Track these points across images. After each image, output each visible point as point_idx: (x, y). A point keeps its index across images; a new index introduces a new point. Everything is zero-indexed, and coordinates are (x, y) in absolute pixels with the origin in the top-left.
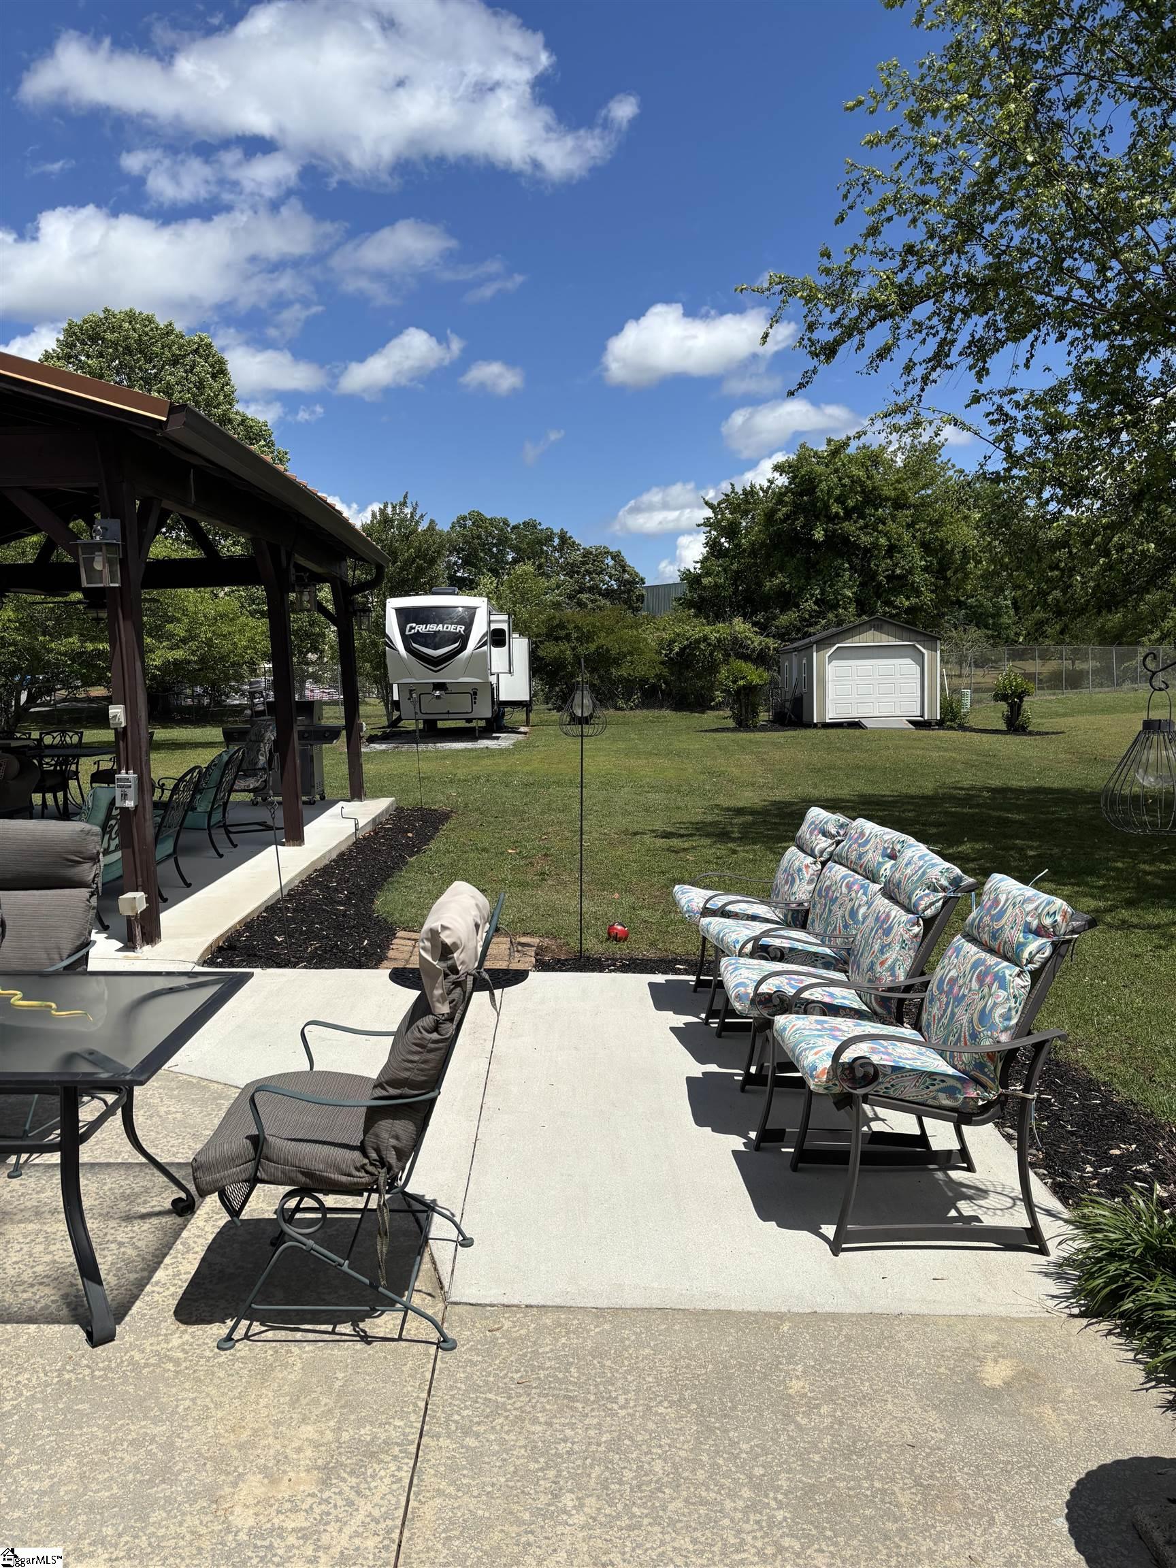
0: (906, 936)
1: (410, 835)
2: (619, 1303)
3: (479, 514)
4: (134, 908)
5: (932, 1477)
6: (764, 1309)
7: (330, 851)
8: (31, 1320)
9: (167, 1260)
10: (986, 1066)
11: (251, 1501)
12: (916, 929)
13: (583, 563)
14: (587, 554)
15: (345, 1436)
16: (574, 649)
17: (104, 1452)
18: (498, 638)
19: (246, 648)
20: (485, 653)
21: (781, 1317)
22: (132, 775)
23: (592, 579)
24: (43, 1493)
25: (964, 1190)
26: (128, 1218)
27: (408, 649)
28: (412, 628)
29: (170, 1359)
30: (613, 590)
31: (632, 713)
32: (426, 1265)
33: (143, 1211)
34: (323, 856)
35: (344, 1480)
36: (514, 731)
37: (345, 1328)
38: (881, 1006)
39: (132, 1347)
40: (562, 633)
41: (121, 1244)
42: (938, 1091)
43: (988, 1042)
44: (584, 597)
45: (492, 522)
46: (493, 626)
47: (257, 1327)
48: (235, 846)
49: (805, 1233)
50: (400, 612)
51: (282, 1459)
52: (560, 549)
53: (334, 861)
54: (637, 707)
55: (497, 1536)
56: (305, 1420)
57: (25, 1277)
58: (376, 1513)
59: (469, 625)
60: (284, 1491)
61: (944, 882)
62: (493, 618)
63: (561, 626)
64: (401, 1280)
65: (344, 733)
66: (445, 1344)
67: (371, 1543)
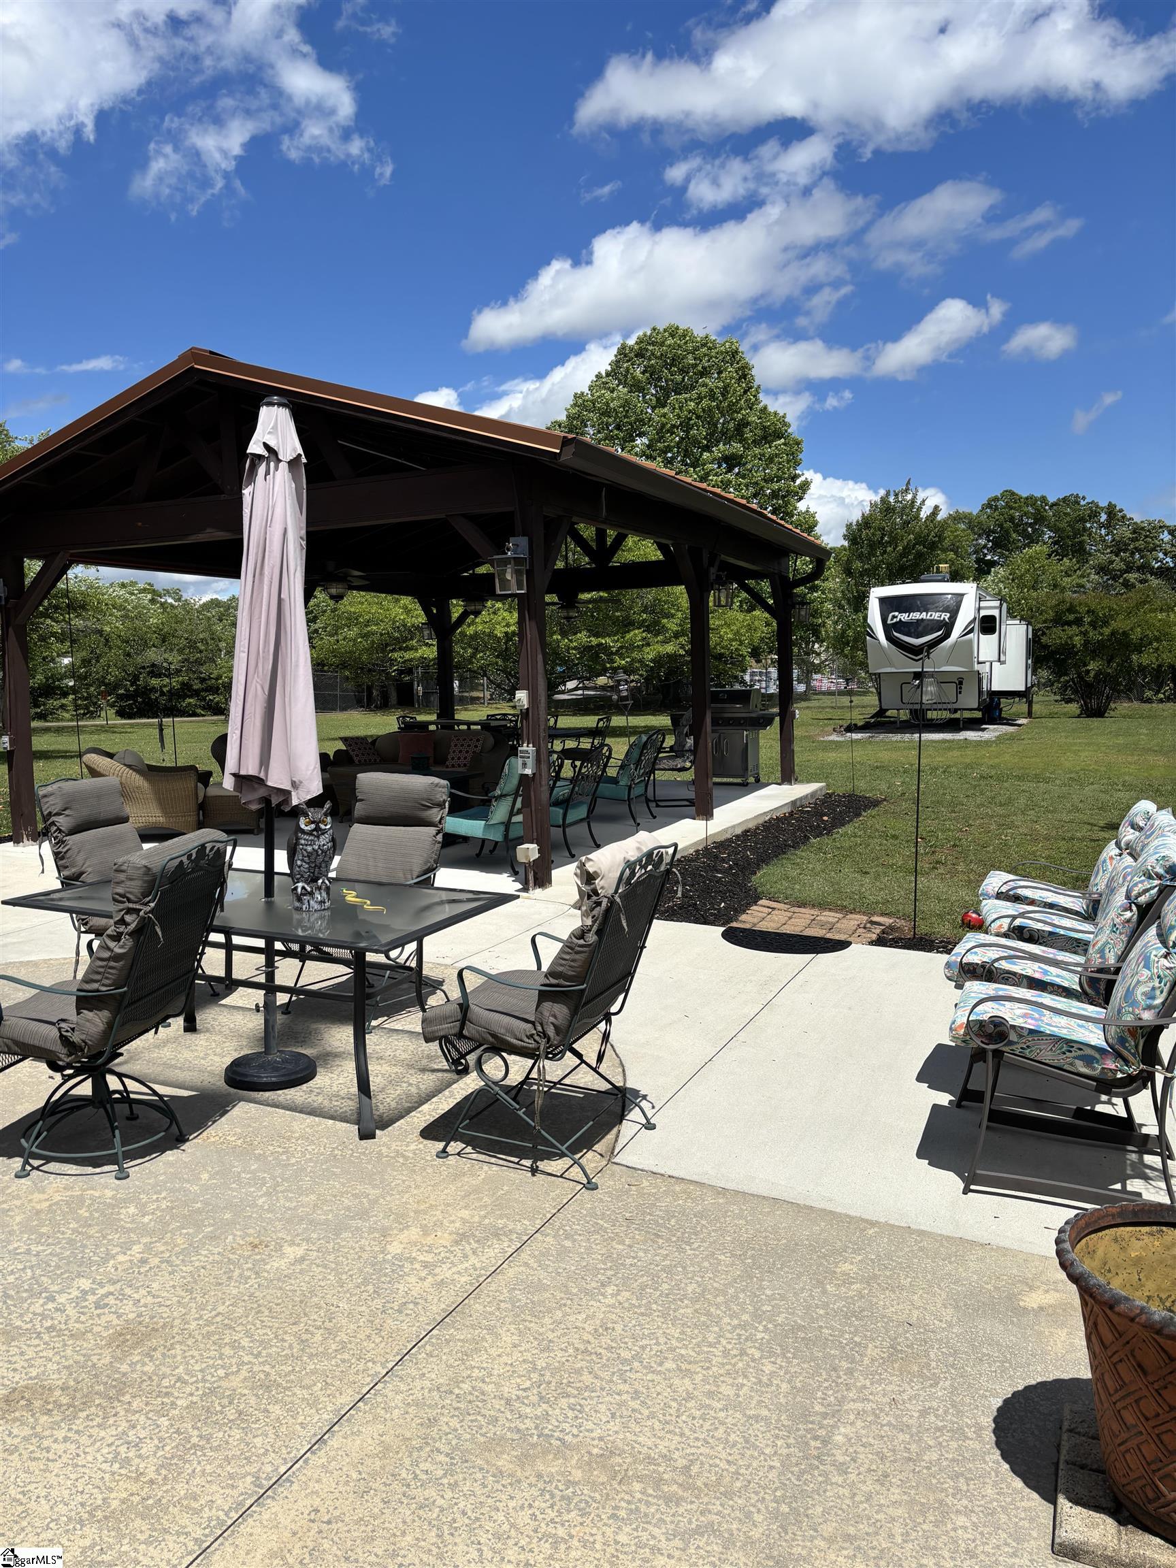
0: (1117, 921)
1: (825, 818)
2: (746, 1189)
3: (1013, 494)
4: (527, 857)
5: (910, 1346)
6: (864, 1216)
7: (734, 827)
8: (332, 1118)
9: (434, 1100)
10: (1127, 1041)
11: (406, 1241)
12: (1128, 914)
13: (1135, 540)
14: (1137, 530)
15: (487, 1221)
16: (1085, 634)
17: (335, 1196)
18: (988, 625)
19: (731, 640)
20: (971, 641)
21: (873, 1224)
22: (531, 748)
23: (1142, 557)
24: (290, 1209)
25: (1147, 1171)
26: (423, 1070)
27: (889, 638)
28: (894, 617)
29: (403, 1156)
30: (1169, 569)
31: (1161, 705)
32: (611, 1136)
33: (436, 1067)
34: (725, 831)
35: (470, 1244)
36: (1009, 722)
37: (528, 1163)
38: (1090, 986)
39: (385, 1144)
40: (1071, 617)
41: (410, 1085)
42: (1075, 1058)
43: (1129, 1018)
44: (1132, 577)
45: (1030, 500)
46: (983, 613)
47: (469, 1149)
48: (655, 817)
49: (951, 1174)
50: (883, 601)
51: (439, 1224)
52: (1108, 525)
53: (737, 836)
54: (1168, 699)
55: (547, 1295)
56: (466, 1207)
57: (341, 1093)
58: (478, 1265)
59: (954, 613)
60: (429, 1240)
61: (1161, 871)
62: (983, 604)
63: (1071, 609)
64: (587, 1143)
65: (777, 719)
66: (590, 1186)
67: (463, 1279)
